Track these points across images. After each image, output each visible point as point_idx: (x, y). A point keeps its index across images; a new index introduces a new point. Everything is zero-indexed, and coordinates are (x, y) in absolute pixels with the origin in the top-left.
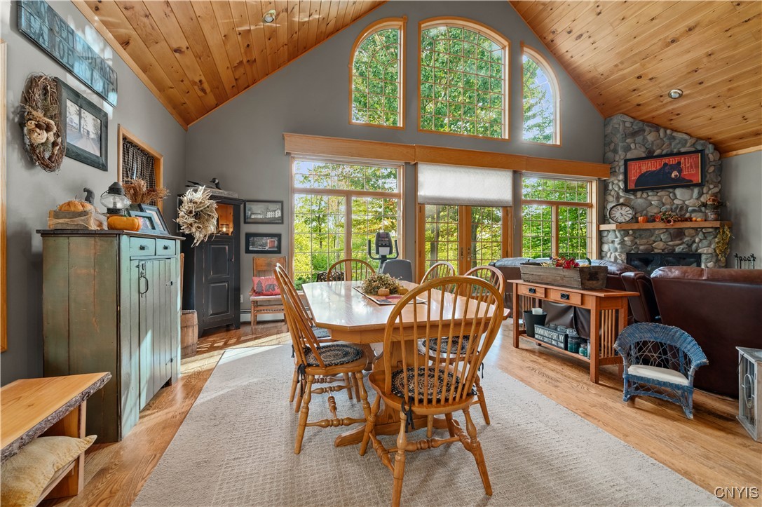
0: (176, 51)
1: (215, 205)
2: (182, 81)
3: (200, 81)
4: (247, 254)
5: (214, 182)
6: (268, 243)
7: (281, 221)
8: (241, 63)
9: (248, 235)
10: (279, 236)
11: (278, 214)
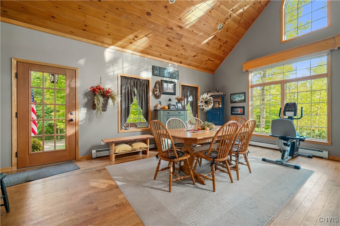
0: (194, 56)
1: (212, 99)
2: (202, 62)
3: (209, 59)
4: (232, 115)
5: (216, 90)
6: (239, 111)
7: (244, 101)
8: (221, 46)
9: (232, 108)
10: (243, 108)
11: (243, 98)
